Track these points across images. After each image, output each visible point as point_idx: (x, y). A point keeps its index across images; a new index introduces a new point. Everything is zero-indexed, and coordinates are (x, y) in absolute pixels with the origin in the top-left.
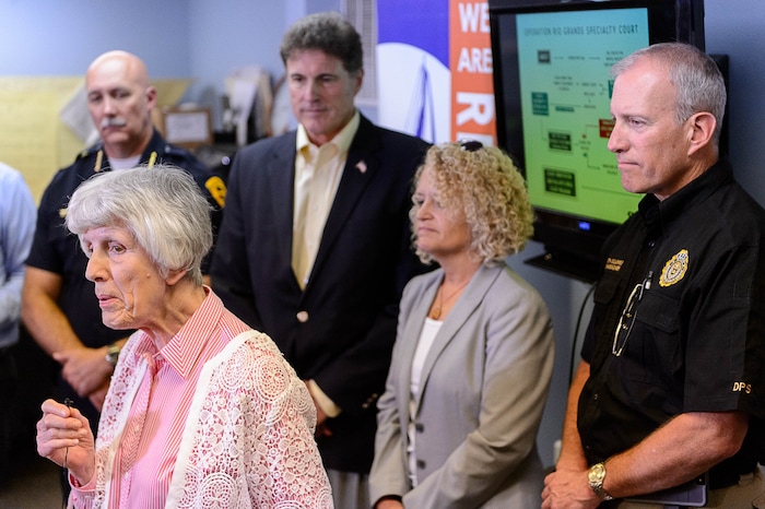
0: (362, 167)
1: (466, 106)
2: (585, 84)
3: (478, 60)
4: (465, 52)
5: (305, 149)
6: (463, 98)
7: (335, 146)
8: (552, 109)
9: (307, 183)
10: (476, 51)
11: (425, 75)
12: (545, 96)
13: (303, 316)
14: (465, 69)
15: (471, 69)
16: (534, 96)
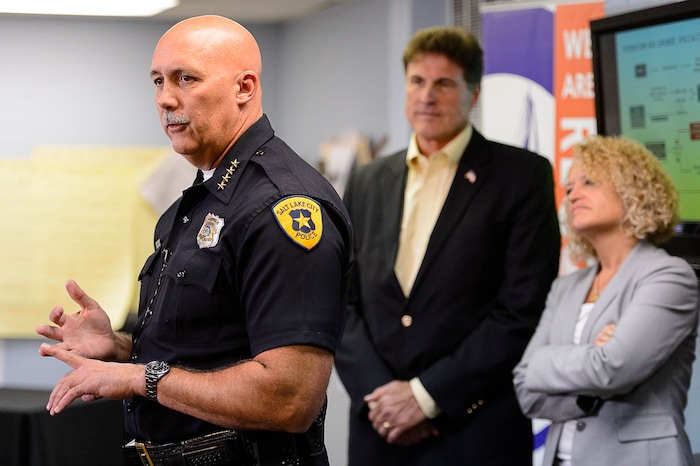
0: (471, 177)
1: (569, 132)
2: (677, 92)
3: (580, 86)
4: (569, 79)
5: (415, 160)
6: (567, 124)
7: (445, 155)
8: (648, 120)
9: (417, 194)
10: (580, 77)
11: (530, 104)
12: (641, 109)
13: (407, 321)
14: (569, 96)
15: (575, 95)
16: (632, 110)
